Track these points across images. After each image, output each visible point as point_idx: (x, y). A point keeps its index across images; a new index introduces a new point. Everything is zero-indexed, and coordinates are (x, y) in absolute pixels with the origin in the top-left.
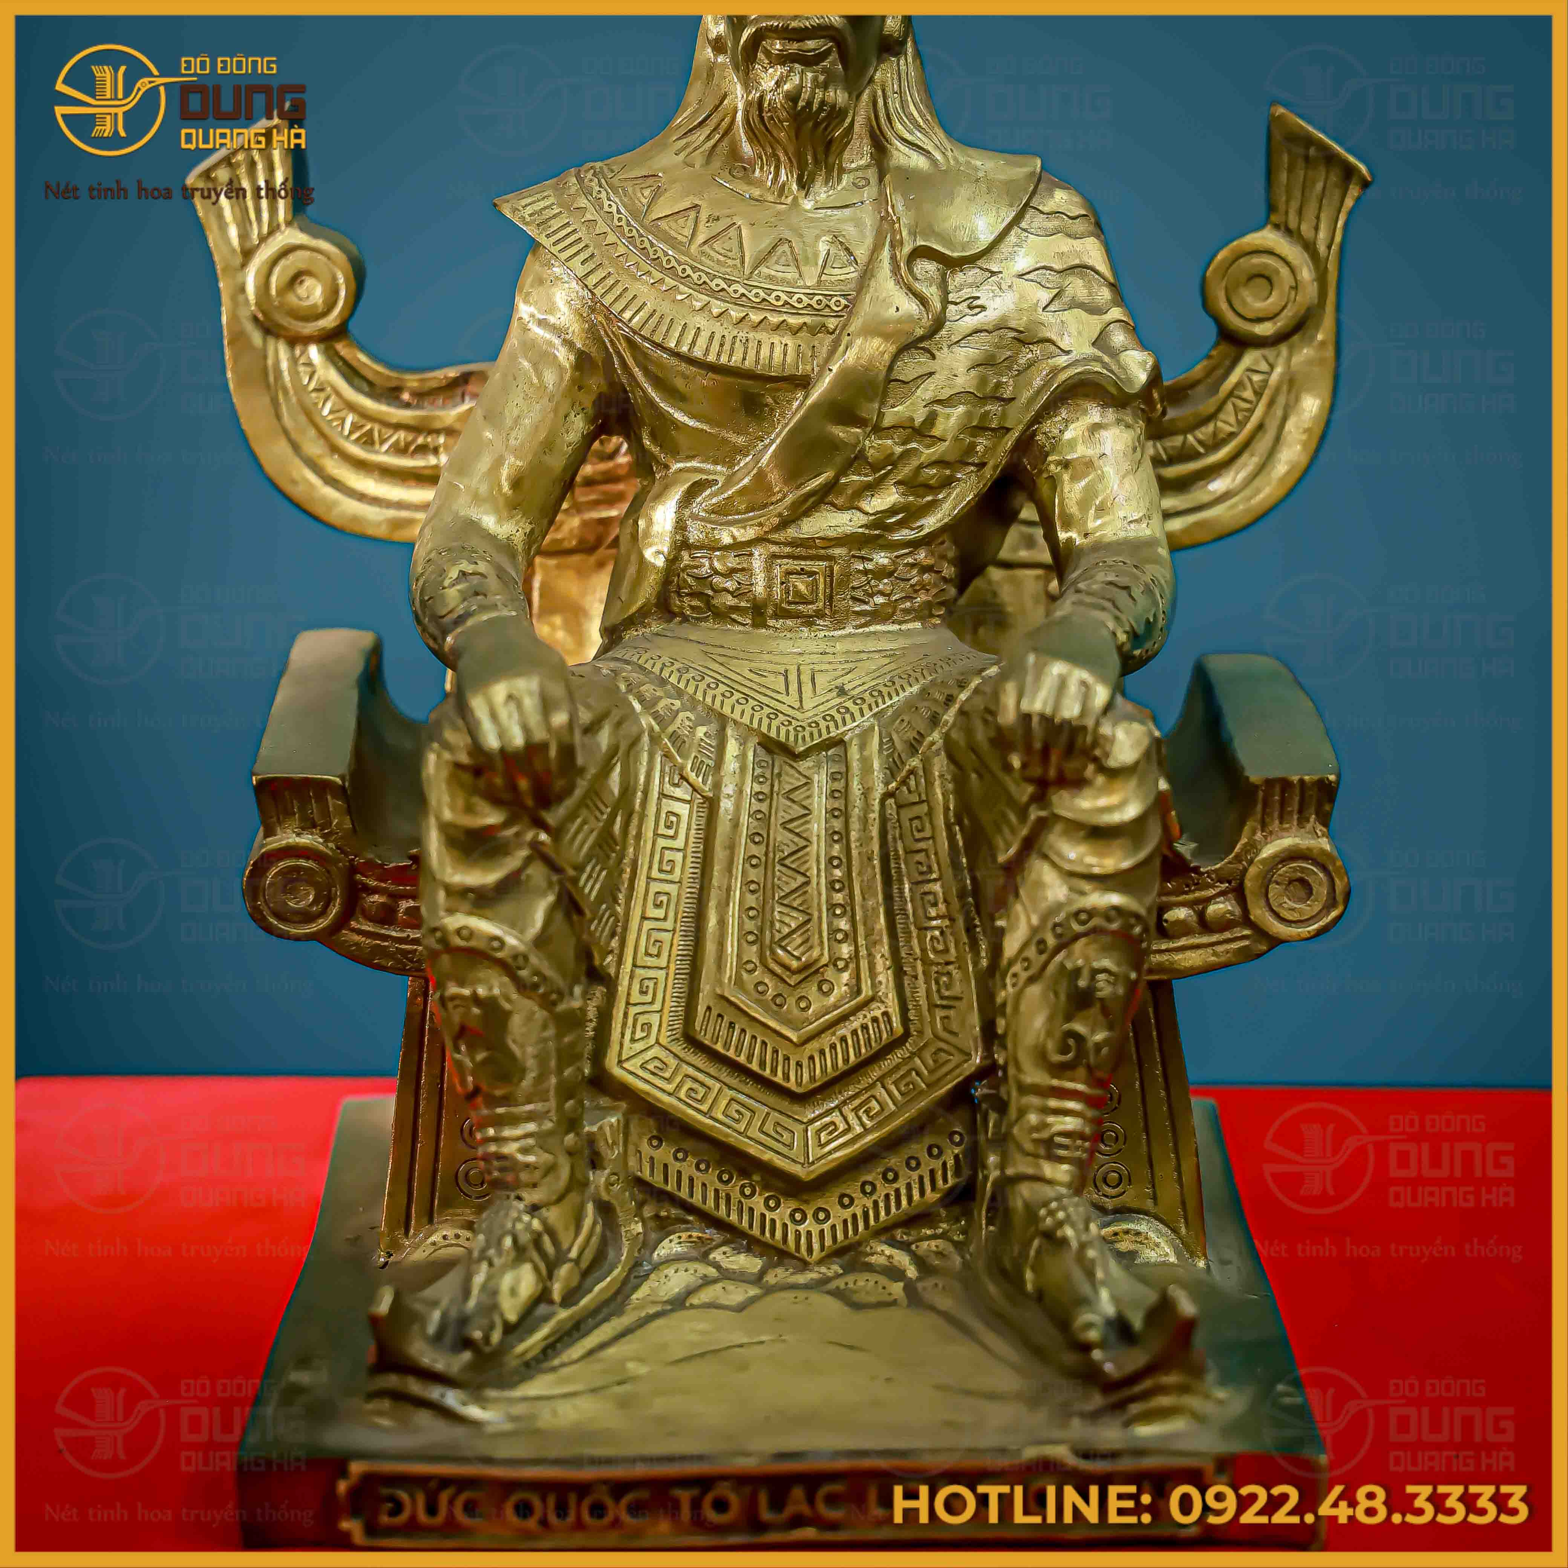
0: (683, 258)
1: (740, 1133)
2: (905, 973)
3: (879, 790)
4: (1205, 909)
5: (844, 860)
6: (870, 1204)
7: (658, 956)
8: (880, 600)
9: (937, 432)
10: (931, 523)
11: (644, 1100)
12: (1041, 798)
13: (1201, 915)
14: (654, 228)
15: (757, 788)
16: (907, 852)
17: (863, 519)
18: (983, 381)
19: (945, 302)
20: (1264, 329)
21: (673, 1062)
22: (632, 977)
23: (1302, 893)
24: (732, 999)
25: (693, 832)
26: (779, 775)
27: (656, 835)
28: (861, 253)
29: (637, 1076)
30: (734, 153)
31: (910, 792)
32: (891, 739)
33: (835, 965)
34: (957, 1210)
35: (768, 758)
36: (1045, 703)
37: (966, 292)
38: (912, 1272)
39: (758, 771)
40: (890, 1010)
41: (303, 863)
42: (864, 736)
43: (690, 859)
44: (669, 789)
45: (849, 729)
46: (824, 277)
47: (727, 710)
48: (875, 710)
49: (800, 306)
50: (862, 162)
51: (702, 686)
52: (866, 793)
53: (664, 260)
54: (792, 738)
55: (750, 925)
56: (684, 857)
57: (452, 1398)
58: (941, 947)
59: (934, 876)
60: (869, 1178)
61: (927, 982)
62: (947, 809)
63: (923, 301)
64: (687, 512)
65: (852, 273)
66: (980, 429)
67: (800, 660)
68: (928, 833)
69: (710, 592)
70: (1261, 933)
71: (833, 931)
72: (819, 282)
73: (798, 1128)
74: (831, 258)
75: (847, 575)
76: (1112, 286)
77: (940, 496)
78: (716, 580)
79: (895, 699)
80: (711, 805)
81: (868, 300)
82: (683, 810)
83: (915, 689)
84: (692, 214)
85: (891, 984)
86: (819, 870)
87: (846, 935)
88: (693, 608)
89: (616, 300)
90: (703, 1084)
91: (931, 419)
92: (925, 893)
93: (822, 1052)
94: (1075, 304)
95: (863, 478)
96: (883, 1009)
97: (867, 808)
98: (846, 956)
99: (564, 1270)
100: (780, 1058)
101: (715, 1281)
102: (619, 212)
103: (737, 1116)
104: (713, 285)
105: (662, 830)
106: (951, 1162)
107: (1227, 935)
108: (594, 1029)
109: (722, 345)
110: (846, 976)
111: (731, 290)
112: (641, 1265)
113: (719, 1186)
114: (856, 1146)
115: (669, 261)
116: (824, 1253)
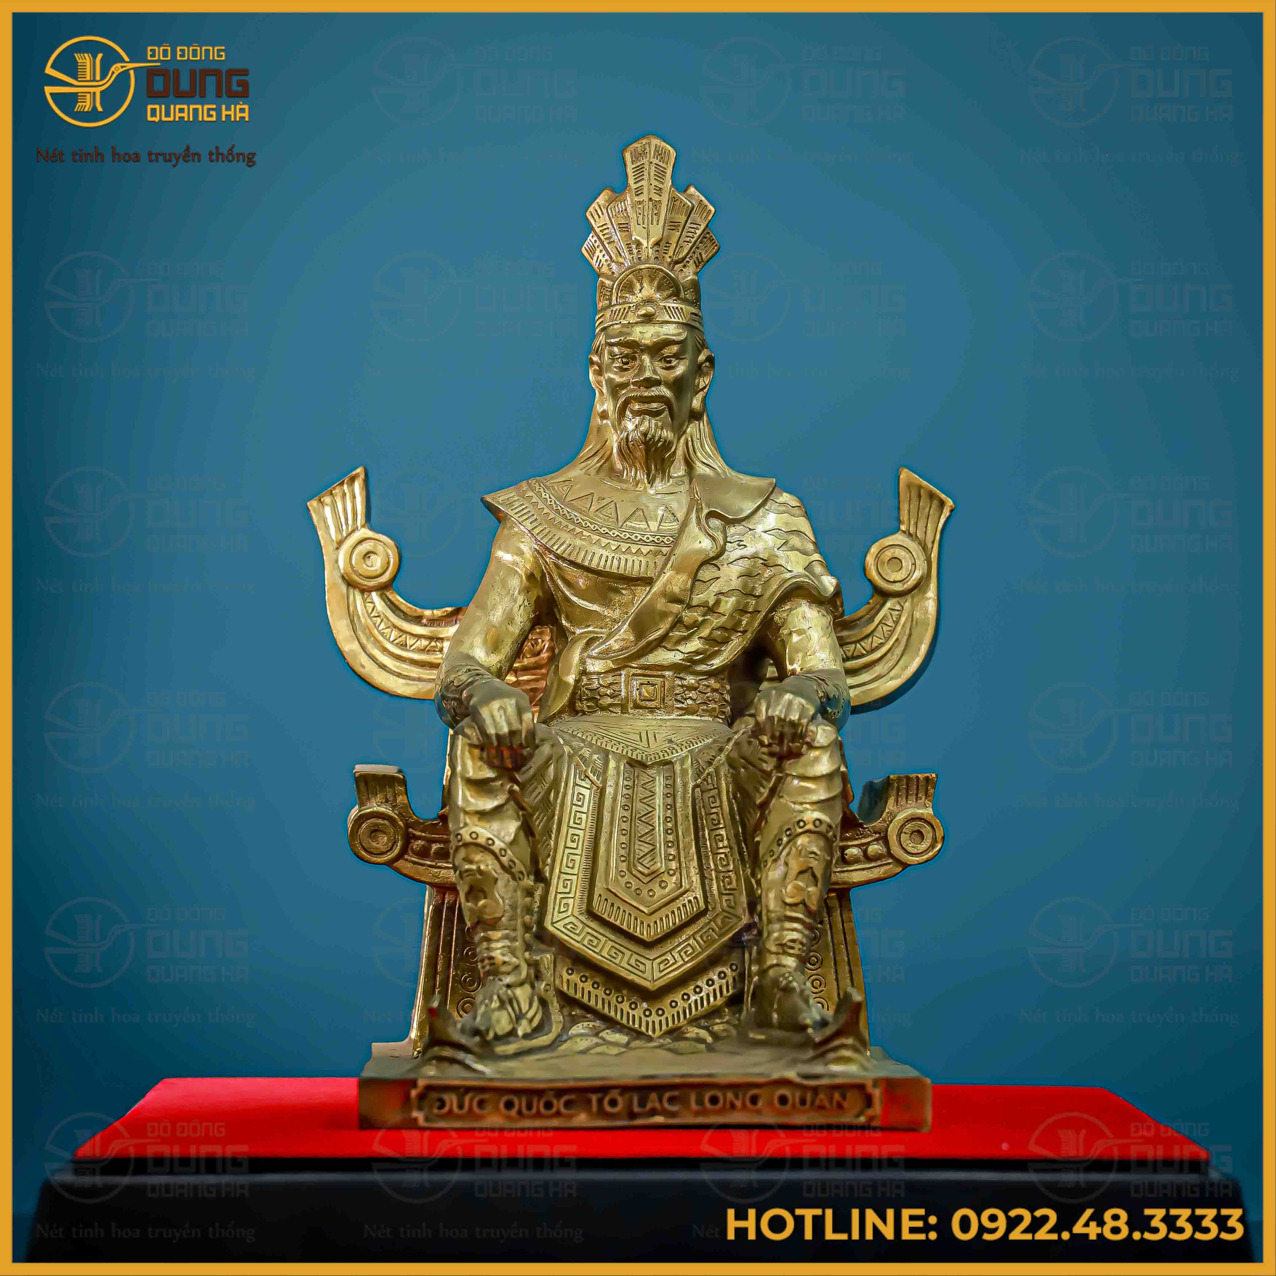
0: (585, 518)
1: (616, 964)
2: (706, 877)
3: (691, 785)
4: (866, 849)
5: (673, 819)
6: (686, 1006)
7: (572, 868)
8: (690, 702)
9: (721, 609)
10: (717, 662)
11: (564, 944)
12: (779, 767)
13: (865, 852)
14: (570, 505)
15: (626, 783)
16: (706, 814)
17: (681, 656)
18: (745, 585)
19: (726, 542)
20: (898, 587)
21: (581, 926)
22: (559, 878)
23: (918, 839)
24: (613, 890)
25: (591, 804)
26: (638, 776)
27: (572, 804)
28: (680, 515)
29: (561, 931)
30: (612, 469)
31: (708, 784)
32: (698, 761)
33: (668, 873)
34: (734, 1008)
35: (632, 770)
36: (781, 711)
37: (737, 537)
38: (709, 1039)
39: (626, 775)
40: (698, 896)
41: (380, 821)
42: (683, 761)
43: (590, 818)
44: (578, 781)
45: (674, 757)
46: (661, 527)
47: (609, 748)
48: (689, 749)
49: (648, 541)
50: (680, 474)
51: (595, 738)
52: (685, 785)
53: (575, 519)
54: (644, 758)
55: (623, 852)
56: (587, 817)
57: (469, 1060)
58: (724, 863)
59: (721, 826)
60: (686, 991)
61: (718, 882)
62: (728, 792)
63: (713, 539)
64: (586, 654)
65: (675, 526)
66: (744, 611)
67: (648, 728)
68: (718, 804)
69: (598, 697)
70: (898, 862)
71: (667, 855)
72: (658, 529)
73: (648, 963)
74: (664, 518)
75: (673, 688)
76: (814, 543)
77: (723, 649)
78: (602, 690)
79: (700, 744)
80: (602, 792)
81: (684, 538)
82: (586, 793)
83: (710, 740)
84: (590, 497)
85: (699, 881)
86: (659, 824)
87: (674, 857)
88: (588, 707)
89: (549, 540)
90: (596, 938)
91: (718, 603)
92: (717, 835)
93: (661, 919)
94: (793, 549)
95: (681, 634)
96: (694, 896)
97: (685, 792)
98: (674, 868)
99: (524, 1022)
100: (639, 923)
101: (602, 1045)
102: (550, 498)
103: (615, 955)
104: (601, 531)
105: (575, 802)
106: (731, 981)
107: (879, 863)
108: (538, 907)
109: (606, 561)
110: (674, 878)
111: (611, 533)
112: (562, 1036)
113: (605, 996)
114: (680, 970)
115: (578, 520)
116: (662, 1032)
